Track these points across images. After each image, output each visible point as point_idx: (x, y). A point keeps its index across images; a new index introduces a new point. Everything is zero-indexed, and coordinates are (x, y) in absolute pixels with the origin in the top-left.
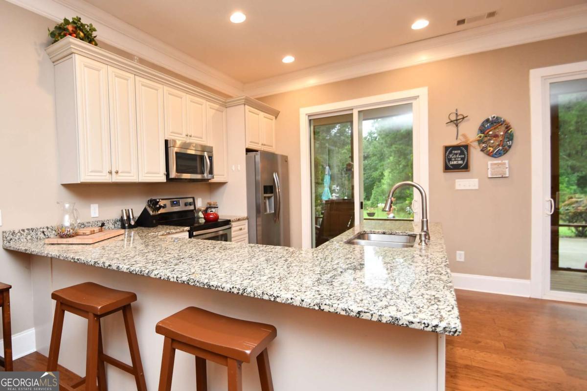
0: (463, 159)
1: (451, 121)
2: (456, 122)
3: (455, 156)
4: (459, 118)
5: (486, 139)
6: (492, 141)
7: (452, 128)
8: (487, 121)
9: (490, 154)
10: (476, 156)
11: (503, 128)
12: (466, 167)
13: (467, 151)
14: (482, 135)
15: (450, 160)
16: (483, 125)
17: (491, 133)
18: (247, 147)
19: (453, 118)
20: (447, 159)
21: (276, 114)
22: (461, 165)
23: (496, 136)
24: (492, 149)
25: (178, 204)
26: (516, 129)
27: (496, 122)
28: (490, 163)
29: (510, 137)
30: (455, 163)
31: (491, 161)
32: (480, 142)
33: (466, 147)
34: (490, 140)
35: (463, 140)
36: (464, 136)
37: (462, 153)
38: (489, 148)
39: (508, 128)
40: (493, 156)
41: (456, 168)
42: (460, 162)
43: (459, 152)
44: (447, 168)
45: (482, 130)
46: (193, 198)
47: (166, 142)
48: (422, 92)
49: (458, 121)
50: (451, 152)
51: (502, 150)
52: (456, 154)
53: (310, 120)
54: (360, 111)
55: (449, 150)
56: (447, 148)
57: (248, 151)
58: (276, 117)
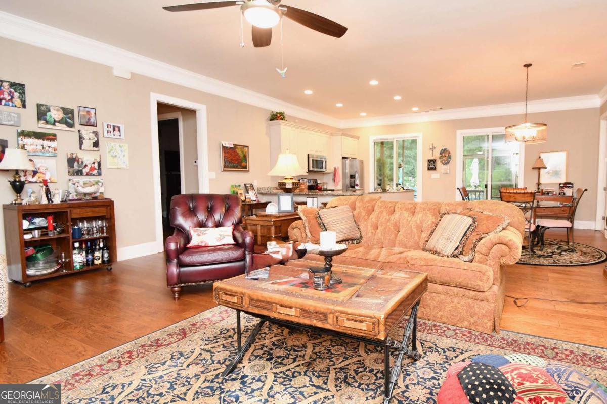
0: (434, 165)
1: (430, 149)
2: (432, 149)
4: (433, 147)
5: (442, 157)
6: (444, 158)
7: (431, 151)
8: (443, 150)
9: (443, 164)
10: (439, 164)
11: (447, 153)
12: (435, 169)
13: (436, 162)
15: (430, 165)
16: (441, 151)
18: (343, 156)
19: (431, 147)
20: (429, 165)
21: (358, 138)
22: (433, 167)
23: (445, 156)
24: (444, 162)
26: (452, 154)
27: (445, 150)
28: (443, 167)
29: (450, 157)
30: (431, 167)
31: (444, 167)
32: (440, 158)
33: (435, 160)
35: (435, 157)
36: (435, 155)
37: (434, 163)
39: (449, 153)
41: (432, 169)
44: (429, 169)
45: (441, 154)
47: (308, 155)
48: (420, 135)
51: (447, 163)
52: (432, 163)
53: (375, 143)
54: (396, 141)
55: (429, 161)
56: (429, 160)
57: (343, 158)
58: (358, 139)
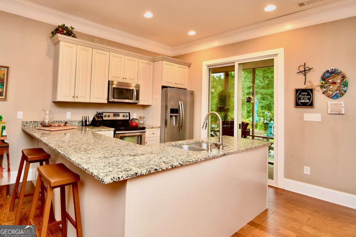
0: (309, 99)
1: (300, 72)
3: (303, 97)
4: (306, 69)
5: (326, 85)
6: (331, 87)
7: (302, 76)
8: (328, 72)
9: (329, 96)
10: (319, 97)
11: (340, 77)
12: (311, 105)
13: (312, 93)
14: (324, 82)
15: (300, 99)
16: (324, 74)
17: (330, 81)
18: (163, 85)
19: (302, 69)
20: (297, 99)
21: (189, 65)
22: (308, 103)
23: (334, 83)
24: (331, 93)
25: (118, 115)
26: (350, 79)
27: (333, 73)
28: (329, 103)
29: (345, 84)
30: (303, 101)
32: (322, 87)
33: (311, 90)
34: (330, 85)
35: (309, 85)
36: (310, 82)
37: (309, 94)
38: (329, 92)
39: (344, 77)
40: (332, 98)
41: (304, 105)
42: (307, 101)
43: (306, 93)
44: (297, 105)
45: (323, 78)
46: (129, 113)
47: (109, 82)
48: (280, 51)
49: (306, 72)
50: (300, 94)
51: (339, 94)
52: (304, 95)
53: (209, 69)
54: (240, 64)
55: (299, 92)
56: (297, 91)
57: (163, 87)
58: (189, 67)
